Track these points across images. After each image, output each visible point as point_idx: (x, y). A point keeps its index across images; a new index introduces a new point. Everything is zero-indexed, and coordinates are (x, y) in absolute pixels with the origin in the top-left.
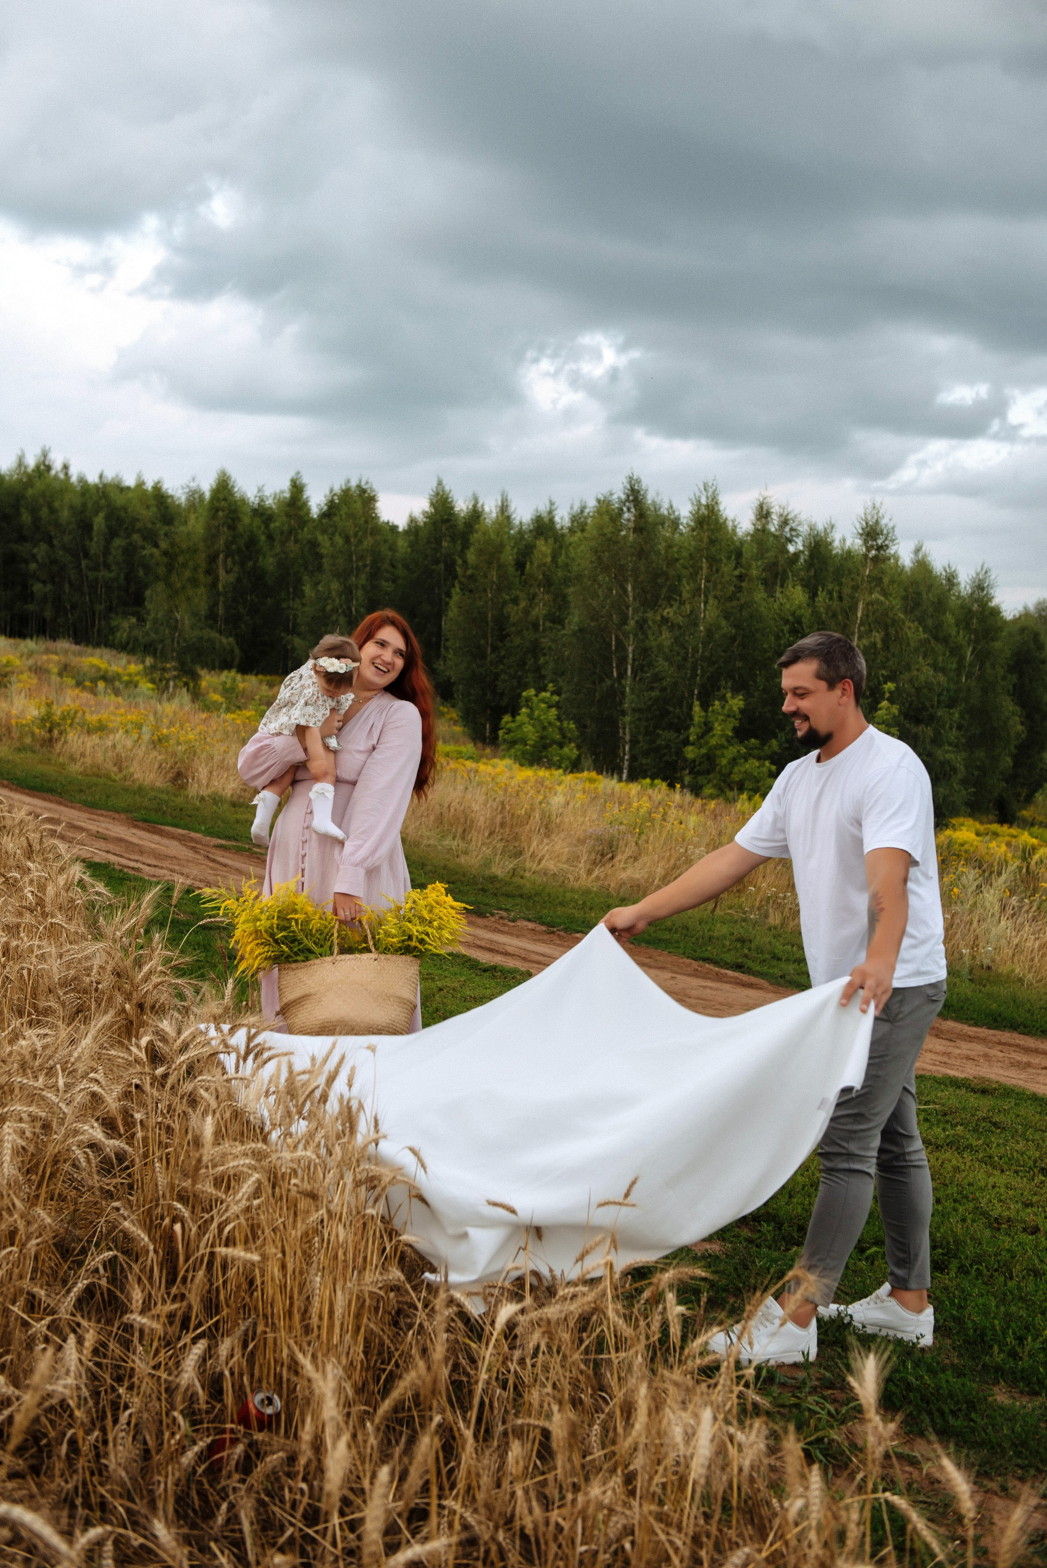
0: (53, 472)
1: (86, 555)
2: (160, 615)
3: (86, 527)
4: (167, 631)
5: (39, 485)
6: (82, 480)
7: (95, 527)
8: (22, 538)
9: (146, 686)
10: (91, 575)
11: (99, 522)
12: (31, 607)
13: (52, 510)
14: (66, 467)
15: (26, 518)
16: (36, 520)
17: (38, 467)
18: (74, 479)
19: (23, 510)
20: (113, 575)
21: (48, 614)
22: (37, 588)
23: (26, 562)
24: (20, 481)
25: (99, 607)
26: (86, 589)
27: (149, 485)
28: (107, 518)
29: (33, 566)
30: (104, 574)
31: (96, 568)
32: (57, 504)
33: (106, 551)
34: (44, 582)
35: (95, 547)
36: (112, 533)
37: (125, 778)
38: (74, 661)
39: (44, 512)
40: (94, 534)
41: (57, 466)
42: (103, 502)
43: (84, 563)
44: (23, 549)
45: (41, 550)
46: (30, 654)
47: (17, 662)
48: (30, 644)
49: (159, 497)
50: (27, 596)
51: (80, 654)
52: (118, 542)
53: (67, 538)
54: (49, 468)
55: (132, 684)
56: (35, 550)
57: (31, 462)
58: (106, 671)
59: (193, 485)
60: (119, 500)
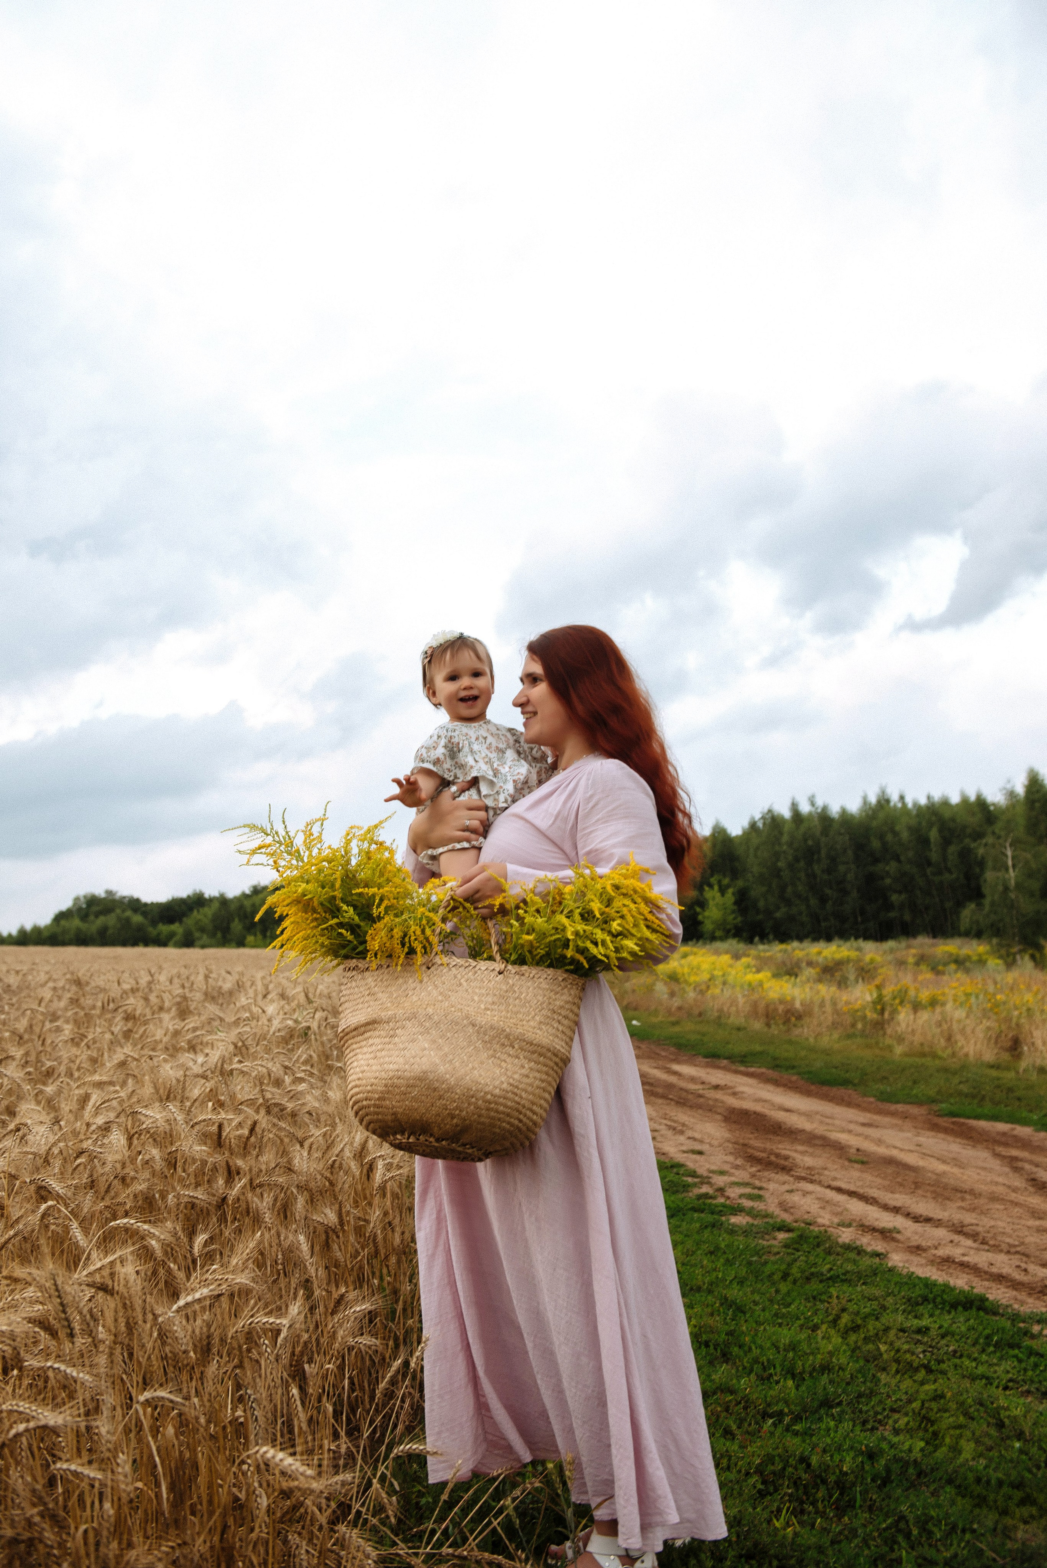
0: (892, 804)
1: (929, 864)
2: (996, 897)
3: (924, 841)
4: (1005, 911)
5: (881, 815)
6: (915, 804)
7: (932, 840)
8: (876, 861)
9: (994, 963)
10: (937, 879)
11: (934, 835)
12: (892, 914)
13: (896, 834)
14: (902, 798)
15: (876, 844)
16: (884, 844)
17: (879, 802)
18: (910, 805)
19: (872, 838)
20: (954, 876)
21: (907, 917)
22: (895, 898)
23: (883, 878)
24: (867, 815)
25: (948, 905)
26: (935, 892)
27: (973, 798)
28: (940, 831)
29: (888, 881)
30: (947, 876)
31: (940, 873)
32: (897, 828)
33: (945, 859)
34: (900, 892)
35: (934, 855)
36: (946, 842)
37: (954, 1054)
38: (928, 951)
39: (889, 837)
40: (932, 845)
41: (894, 798)
42: (934, 818)
43: (929, 871)
44: (879, 867)
45: (892, 867)
46: (892, 950)
47: (878, 959)
48: (891, 944)
49: (981, 803)
50: (888, 906)
51: (933, 945)
52: (952, 849)
53: (911, 854)
54: (888, 801)
55: (982, 962)
56: (887, 868)
57: (873, 799)
58: (958, 956)
59: (1009, 786)
60: (947, 815)
